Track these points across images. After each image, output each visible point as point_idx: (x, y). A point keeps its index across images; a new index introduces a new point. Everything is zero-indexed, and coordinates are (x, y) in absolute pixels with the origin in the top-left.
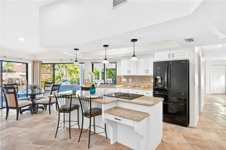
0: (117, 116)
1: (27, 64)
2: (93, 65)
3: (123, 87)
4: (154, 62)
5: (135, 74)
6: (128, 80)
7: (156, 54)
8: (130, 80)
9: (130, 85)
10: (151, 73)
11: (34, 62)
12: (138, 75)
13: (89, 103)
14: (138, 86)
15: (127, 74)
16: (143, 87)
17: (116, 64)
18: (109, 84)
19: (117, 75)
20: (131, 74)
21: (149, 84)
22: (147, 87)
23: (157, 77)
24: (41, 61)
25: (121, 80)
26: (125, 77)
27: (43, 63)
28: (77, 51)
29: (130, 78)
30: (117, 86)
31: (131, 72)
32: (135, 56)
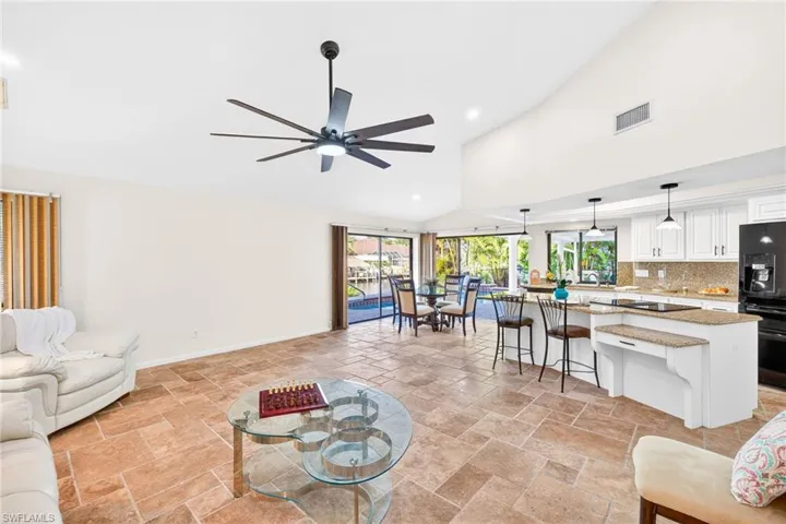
0: (627, 336)
1: (411, 240)
2: (549, 236)
3: (639, 291)
4: (741, 227)
5: (678, 257)
6: (653, 274)
7: (751, 202)
8: (661, 274)
9: (661, 287)
10: (733, 254)
11: (422, 235)
12: (687, 260)
13: (563, 312)
14: (687, 291)
15: (650, 258)
16: (704, 292)
17: (616, 233)
18: (595, 283)
19: (618, 261)
20: (665, 257)
21: (727, 286)
22: (719, 293)
23: (754, 267)
24: (436, 234)
25: (631, 275)
26: (643, 265)
27: (439, 236)
28: (527, 213)
29: (661, 269)
30: (620, 288)
31: (663, 253)
32: (672, 220)
